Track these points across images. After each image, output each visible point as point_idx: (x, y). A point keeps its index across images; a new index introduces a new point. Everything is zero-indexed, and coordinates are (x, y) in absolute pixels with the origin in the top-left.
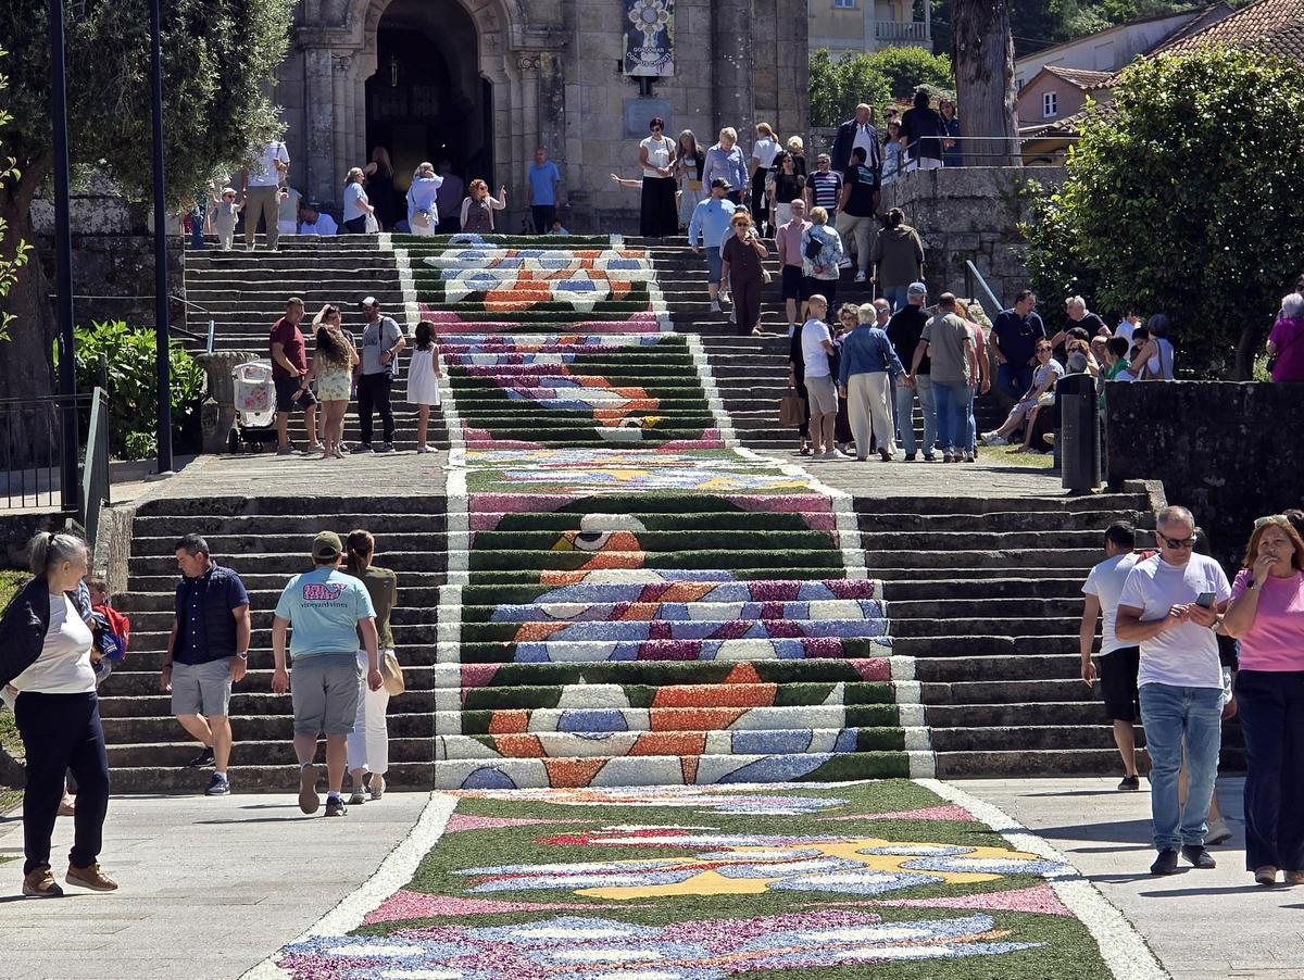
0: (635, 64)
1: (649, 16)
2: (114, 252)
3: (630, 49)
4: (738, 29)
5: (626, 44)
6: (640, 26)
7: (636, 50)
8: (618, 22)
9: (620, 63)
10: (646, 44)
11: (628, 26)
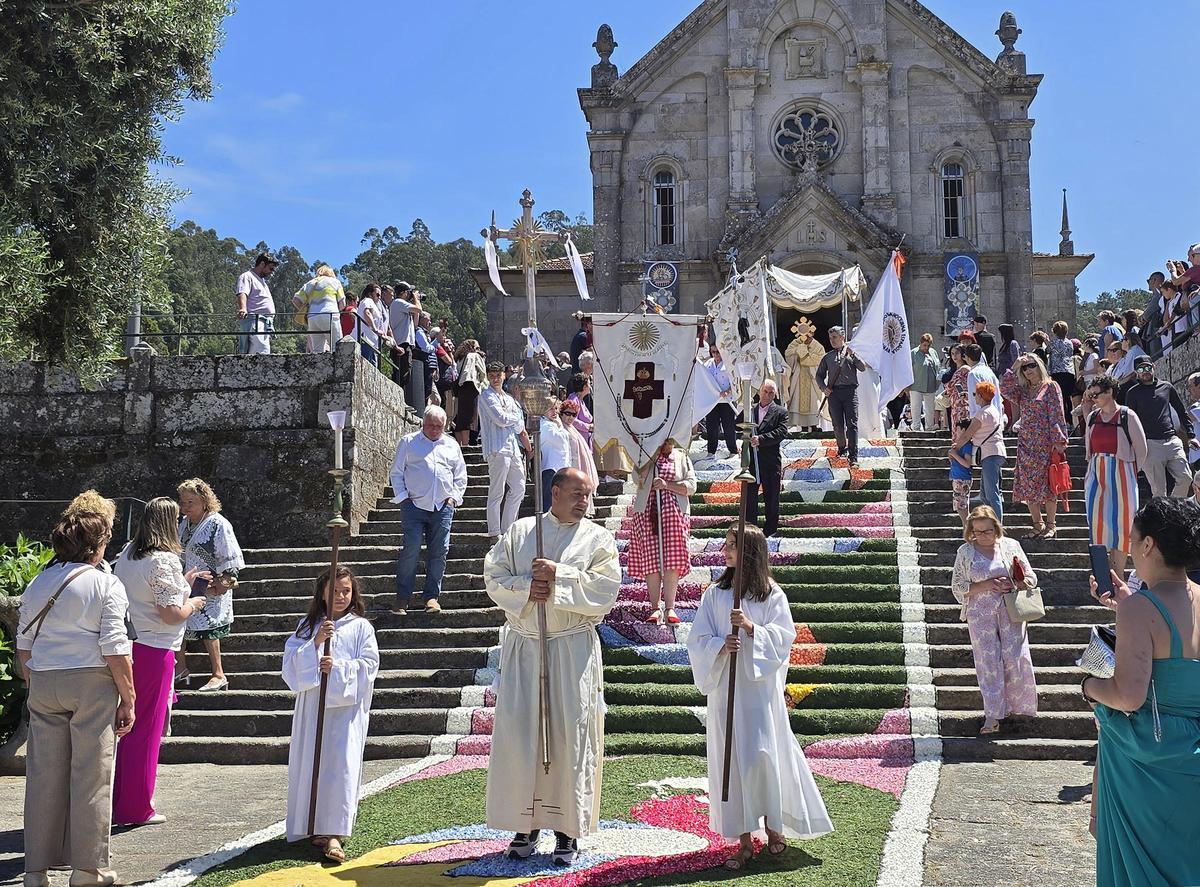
0: (951, 329)
1: (962, 296)
2: (278, 446)
3: (949, 319)
4: (1024, 303)
5: (946, 315)
6: (956, 303)
7: (953, 319)
8: (940, 302)
9: (943, 328)
10: (960, 315)
11: (948, 304)
